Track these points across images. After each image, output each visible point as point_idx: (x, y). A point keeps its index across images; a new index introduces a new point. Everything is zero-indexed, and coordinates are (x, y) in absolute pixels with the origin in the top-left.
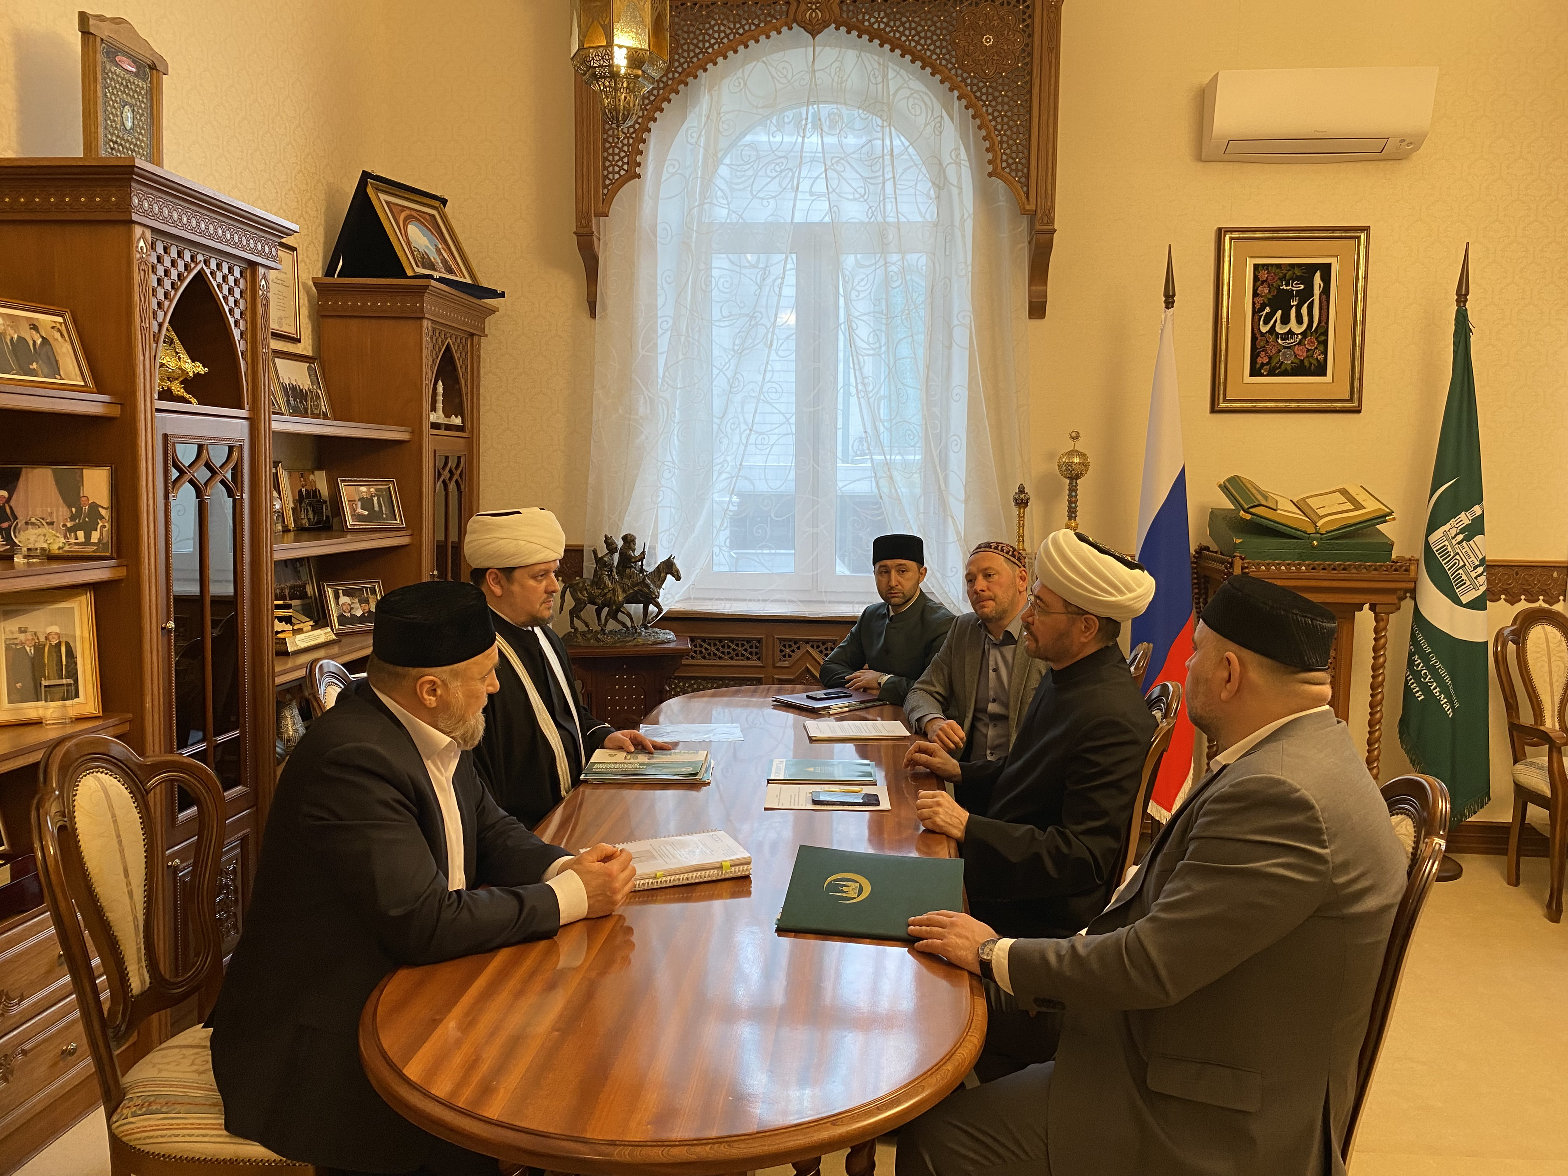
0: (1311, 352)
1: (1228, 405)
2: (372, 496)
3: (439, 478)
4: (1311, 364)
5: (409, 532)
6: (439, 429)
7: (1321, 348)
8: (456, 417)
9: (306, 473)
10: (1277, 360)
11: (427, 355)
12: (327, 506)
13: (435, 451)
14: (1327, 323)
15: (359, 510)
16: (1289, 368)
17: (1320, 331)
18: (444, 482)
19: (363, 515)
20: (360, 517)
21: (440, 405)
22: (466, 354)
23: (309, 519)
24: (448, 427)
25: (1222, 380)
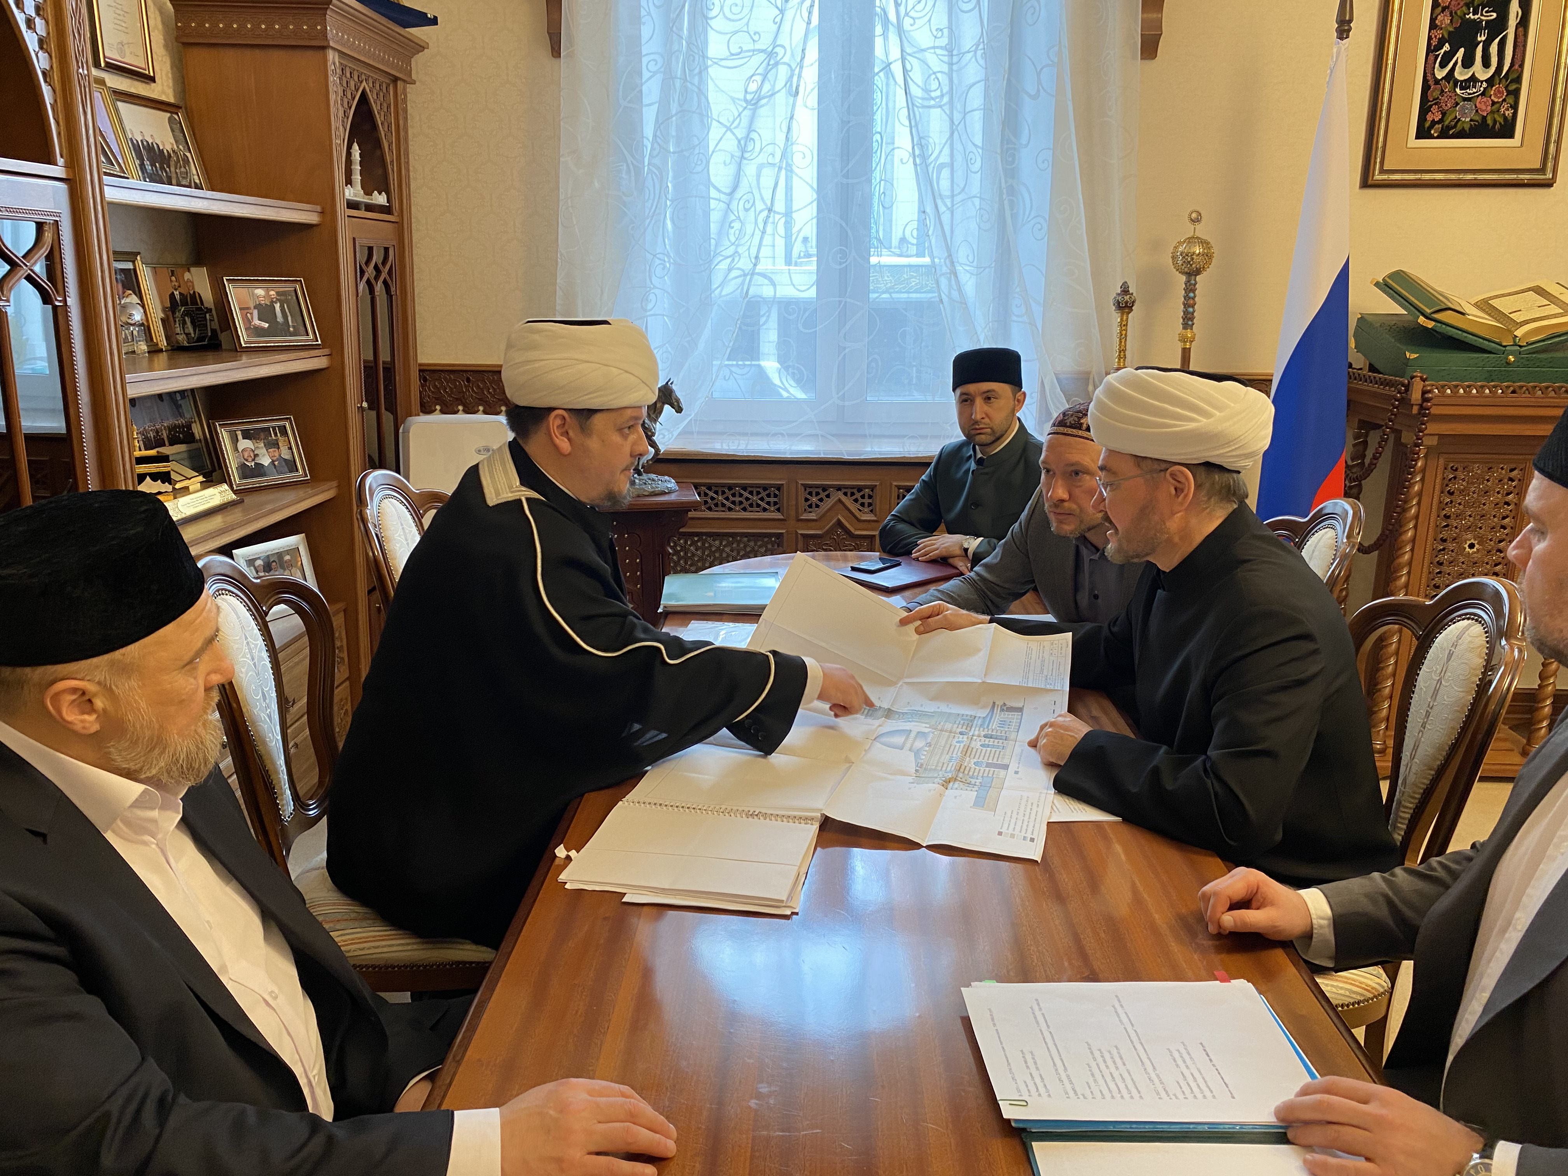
0: (1497, 106)
1: (1385, 177)
2: (272, 302)
3: (361, 278)
4: (1495, 122)
5: (326, 351)
6: (358, 209)
7: (1511, 100)
8: (380, 193)
9: (178, 271)
10: (1453, 116)
11: (336, 102)
12: (211, 316)
13: (354, 239)
14: (1522, 66)
15: (256, 322)
16: (1467, 127)
17: (1513, 76)
18: (368, 282)
19: (263, 329)
20: (258, 332)
21: (357, 177)
22: (389, 107)
23: (187, 335)
24: (370, 208)
25: (1380, 145)
